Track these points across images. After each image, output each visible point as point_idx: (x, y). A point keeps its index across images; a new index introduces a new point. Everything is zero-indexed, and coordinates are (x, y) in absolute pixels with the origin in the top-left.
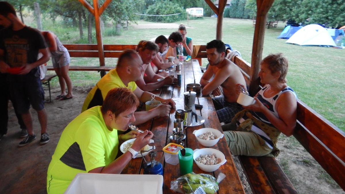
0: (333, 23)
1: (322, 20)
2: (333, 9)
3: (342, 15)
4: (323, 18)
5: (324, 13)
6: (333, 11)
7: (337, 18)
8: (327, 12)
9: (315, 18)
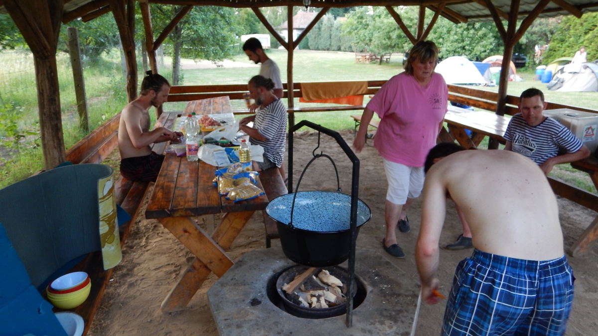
0: (472, 54)
1: (457, 50)
2: (470, 35)
3: (481, 43)
4: (459, 48)
5: (460, 41)
6: (471, 39)
7: (476, 48)
8: (463, 41)
9: (448, 48)
